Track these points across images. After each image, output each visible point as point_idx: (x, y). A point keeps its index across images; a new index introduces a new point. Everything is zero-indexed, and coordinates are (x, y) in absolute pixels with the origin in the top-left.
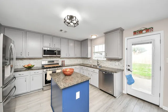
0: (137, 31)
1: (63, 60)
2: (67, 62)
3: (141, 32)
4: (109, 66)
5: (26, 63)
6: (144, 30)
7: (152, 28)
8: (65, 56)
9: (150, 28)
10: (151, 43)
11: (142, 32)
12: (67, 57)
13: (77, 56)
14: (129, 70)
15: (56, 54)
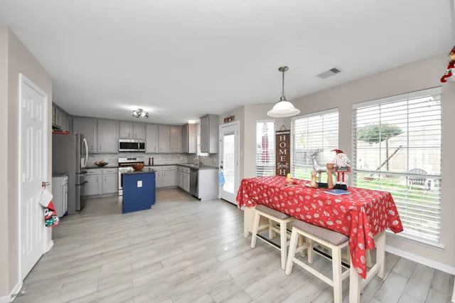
0: (226, 118)
1: (151, 156)
2: (158, 160)
4: (208, 164)
5: (98, 159)
7: (234, 117)
8: (153, 151)
10: (233, 133)
11: (228, 120)
12: (157, 151)
13: (174, 151)
14: (222, 167)
15: (137, 148)
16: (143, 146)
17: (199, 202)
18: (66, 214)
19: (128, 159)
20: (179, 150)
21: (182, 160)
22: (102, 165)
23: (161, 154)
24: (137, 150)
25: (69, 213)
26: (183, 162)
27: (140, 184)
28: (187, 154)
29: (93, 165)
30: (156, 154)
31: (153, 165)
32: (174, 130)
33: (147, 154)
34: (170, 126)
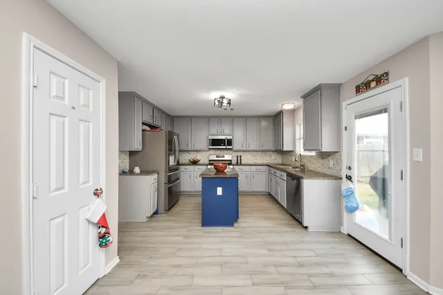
0: (362, 84)
1: (239, 154)
2: (246, 158)
3: (367, 85)
4: (320, 169)
6: (373, 80)
7: (387, 74)
8: (240, 148)
9: (383, 75)
11: (370, 86)
12: (244, 148)
13: (265, 148)
14: (349, 178)
15: (224, 145)
16: (230, 142)
17: (304, 231)
18: (156, 213)
19: (217, 157)
20: (271, 147)
21: (274, 159)
22: (195, 163)
23: (249, 151)
24: (224, 147)
25: (159, 212)
26: (276, 162)
27: (220, 191)
28: (281, 152)
29: (187, 162)
30: (244, 151)
31: (241, 164)
32: (264, 123)
33: (235, 151)
34: (260, 118)
